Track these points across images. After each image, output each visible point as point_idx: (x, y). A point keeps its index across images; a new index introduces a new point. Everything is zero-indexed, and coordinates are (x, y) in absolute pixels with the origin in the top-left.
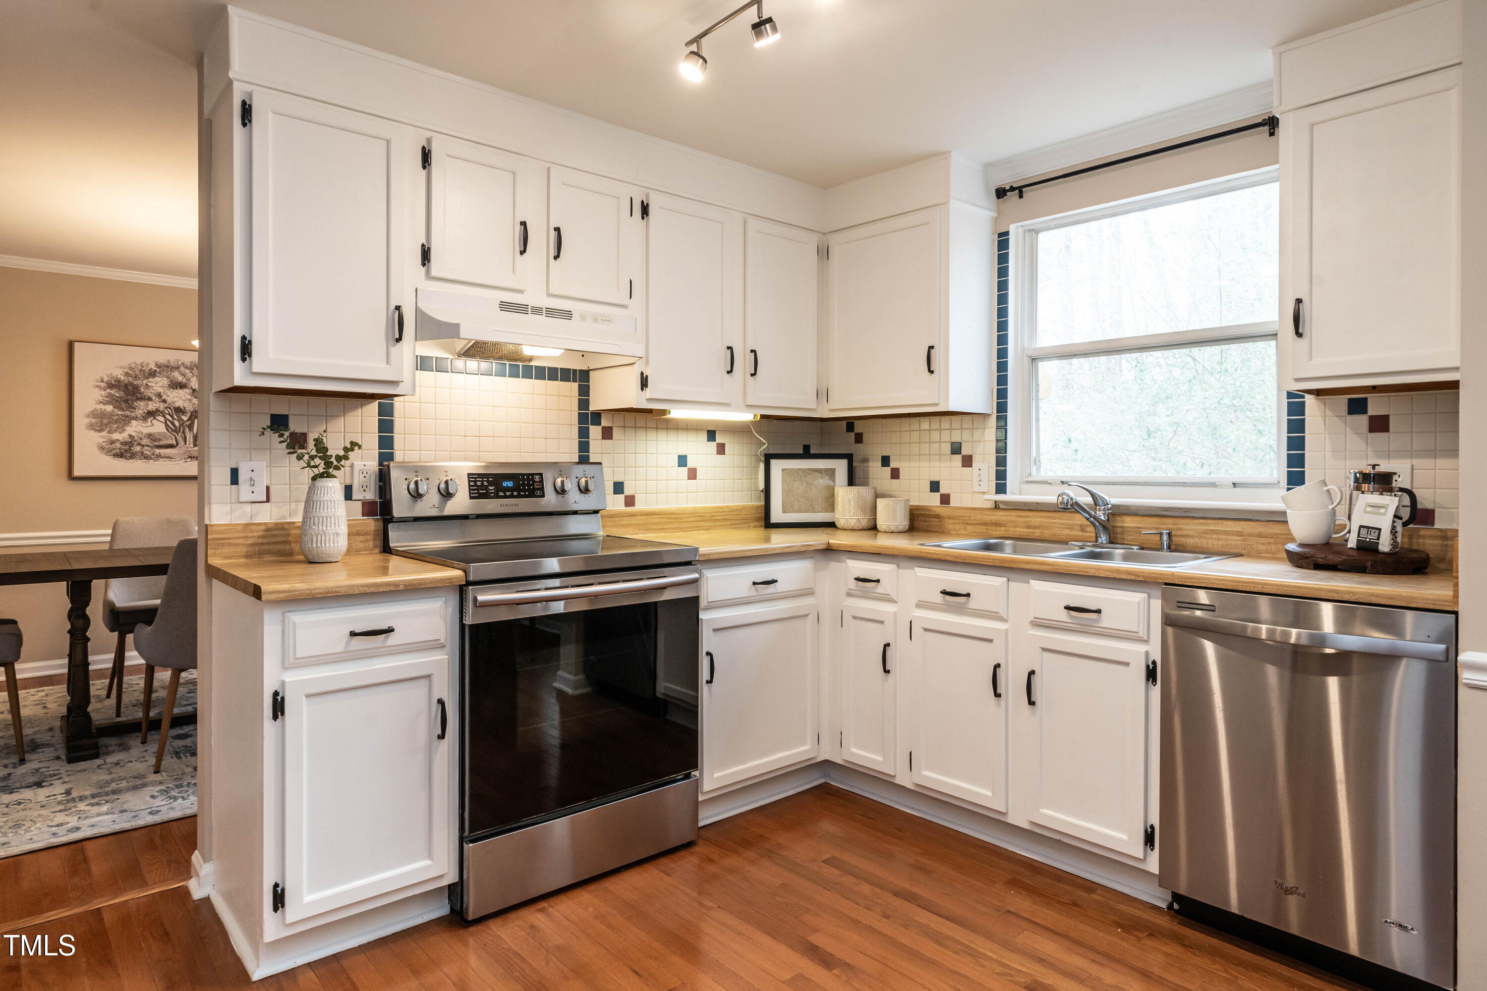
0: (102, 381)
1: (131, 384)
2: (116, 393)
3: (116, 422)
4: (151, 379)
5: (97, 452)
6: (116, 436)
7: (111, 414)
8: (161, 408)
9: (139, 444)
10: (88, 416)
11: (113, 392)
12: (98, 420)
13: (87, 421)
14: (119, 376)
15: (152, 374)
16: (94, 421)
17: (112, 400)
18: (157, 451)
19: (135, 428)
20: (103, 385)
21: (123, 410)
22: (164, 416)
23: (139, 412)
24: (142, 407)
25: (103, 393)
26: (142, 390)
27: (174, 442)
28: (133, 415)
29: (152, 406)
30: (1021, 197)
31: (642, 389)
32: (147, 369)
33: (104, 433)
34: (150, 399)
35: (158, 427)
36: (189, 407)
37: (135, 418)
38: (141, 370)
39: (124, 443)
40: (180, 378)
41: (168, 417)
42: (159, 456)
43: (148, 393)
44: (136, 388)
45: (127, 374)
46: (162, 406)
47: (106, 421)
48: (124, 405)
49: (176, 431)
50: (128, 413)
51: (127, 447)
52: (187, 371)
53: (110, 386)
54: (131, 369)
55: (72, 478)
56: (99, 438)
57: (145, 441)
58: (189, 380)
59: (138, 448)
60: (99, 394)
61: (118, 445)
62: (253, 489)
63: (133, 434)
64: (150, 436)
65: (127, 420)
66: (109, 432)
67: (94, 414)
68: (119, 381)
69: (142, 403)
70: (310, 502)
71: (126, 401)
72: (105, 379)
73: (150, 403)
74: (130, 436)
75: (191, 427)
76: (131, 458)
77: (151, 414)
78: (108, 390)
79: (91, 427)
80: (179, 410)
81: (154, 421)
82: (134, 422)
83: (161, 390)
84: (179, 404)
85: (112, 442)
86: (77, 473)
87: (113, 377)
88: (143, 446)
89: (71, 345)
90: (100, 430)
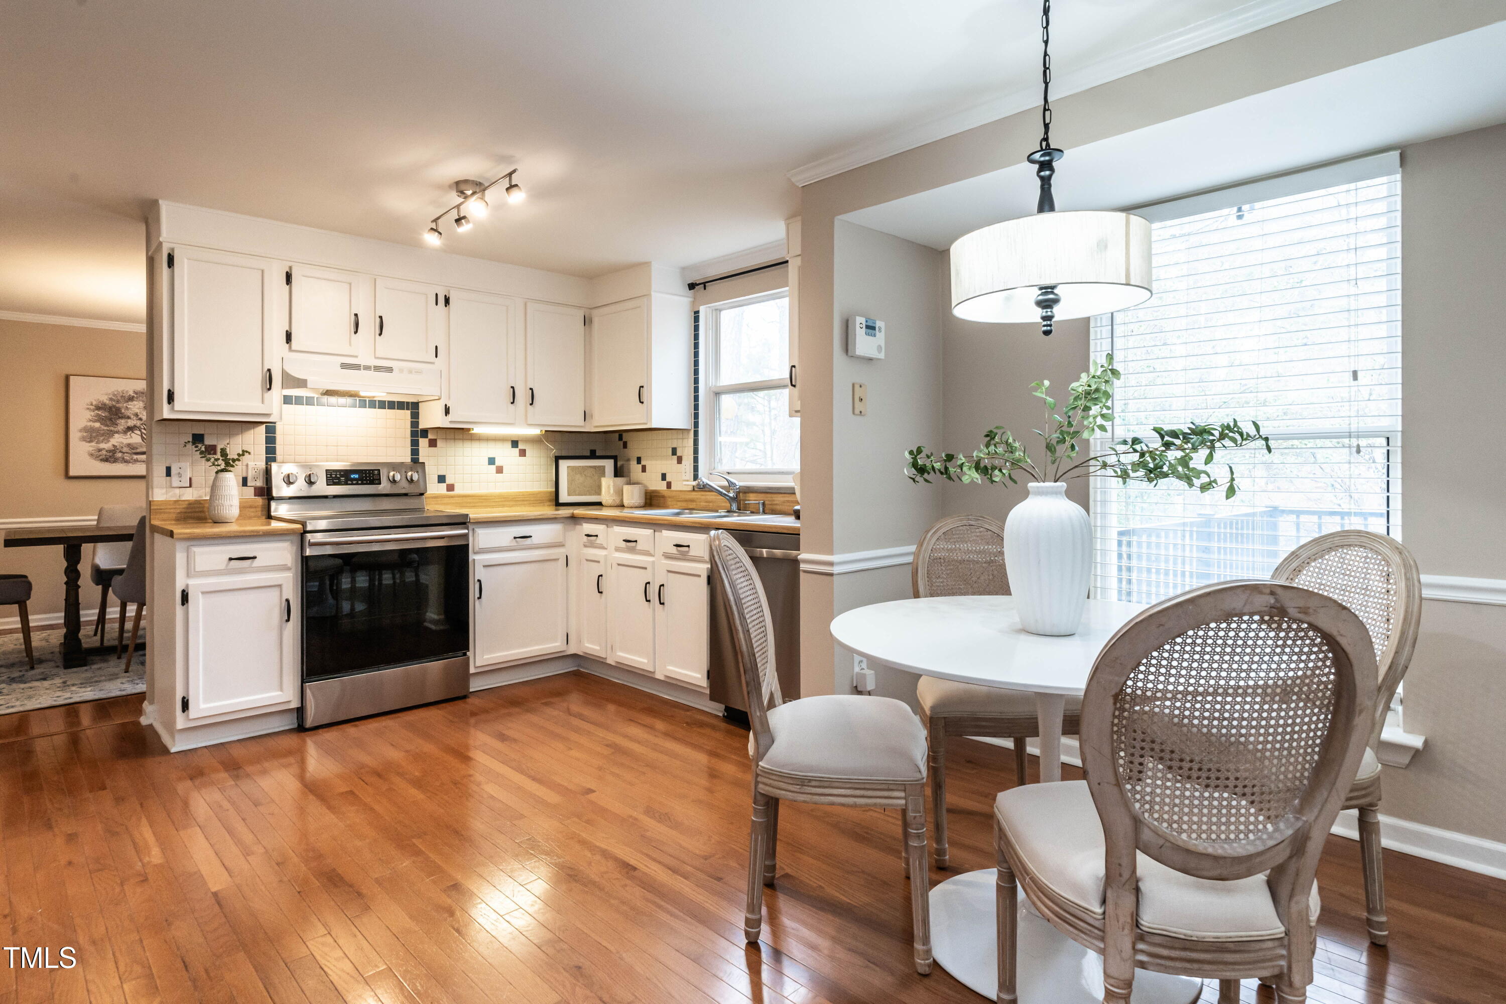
0: (92, 405)
1: (114, 406)
2: (103, 414)
3: (103, 435)
4: (130, 403)
5: (88, 457)
6: (102, 446)
7: (98, 430)
8: (138, 425)
9: (121, 452)
10: (80, 431)
11: (100, 413)
12: (89, 434)
13: (79, 434)
14: (105, 401)
15: (131, 399)
16: (85, 434)
17: (100, 419)
18: (135, 457)
19: (118, 440)
20: (92, 407)
21: (107, 426)
22: (140, 431)
23: (121, 428)
24: (122, 424)
25: (93, 413)
26: (123, 411)
28: (116, 429)
29: (131, 423)
30: (705, 289)
31: (446, 415)
32: (127, 395)
33: (93, 444)
34: (129, 418)
35: (135, 438)
37: (117, 432)
38: (122, 396)
39: (109, 451)
41: (143, 431)
42: (135, 461)
43: (128, 413)
44: (118, 410)
45: (111, 399)
46: (138, 423)
47: (94, 434)
48: (108, 423)
50: (112, 428)
51: (111, 454)
53: (98, 408)
54: (114, 395)
55: (68, 477)
56: (90, 447)
57: (125, 449)
59: (120, 455)
60: (89, 415)
61: (104, 452)
62: (180, 479)
63: (116, 444)
64: (129, 445)
65: (111, 434)
66: (97, 443)
67: (85, 429)
68: (105, 404)
69: (123, 421)
70: (214, 488)
71: (111, 419)
72: (94, 403)
73: (129, 420)
74: (114, 445)
76: (114, 462)
77: (130, 429)
78: (97, 412)
79: (83, 439)
81: (133, 435)
82: (116, 435)
83: (138, 411)
85: (100, 450)
86: (72, 473)
87: (100, 402)
88: (124, 453)
89: (67, 378)
90: (90, 442)
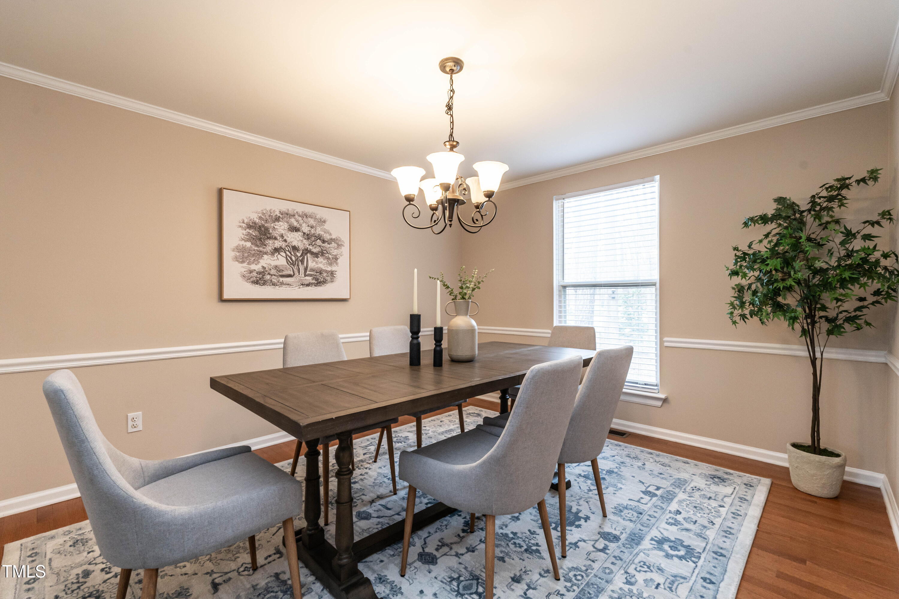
0: (243, 222)
1: (263, 226)
2: (254, 233)
3: (253, 255)
4: (276, 223)
5: (240, 279)
6: (253, 267)
7: (250, 249)
8: (283, 247)
9: (269, 274)
10: (233, 251)
11: (251, 231)
12: (241, 254)
13: (233, 254)
14: (255, 219)
15: (277, 219)
16: (238, 254)
17: (251, 238)
18: (281, 279)
19: (267, 261)
20: (244, 225)
21: (257, 246)
22: (285, 253)
23: (269, 249)
24: (271, 245)
25: (244, 232)
26: (271, 231)
27: (292, 273)
28: (265, 250)
29: (278, 244)
32: (273, 215)
33: (245, 265)
34: (276, 239)
35: (281, 260)
36: (301, 247)
37: (266, 253)
38: (270, 216)
39: (259, 273)
40: (295, 224)
41: (288, 253)
42: (282, 284)
43: (275, 234)
44: (267, 229)
45: (260, 218)
46: (284, 245)
47: (246, 255)
48: (258, 243)
49: (293, 264)
50: (261, 249)
51: (261, 276)
52: (300, 219)
53: (249, 227)
54: (263, 214)
55: (222, 300)
56: (242, 268)
57: (273, 272)
58: (301, 225)
59: (268, 277)
60: (241, 233)
61: (255, 274)
63: (265, 266)
64: (276, 267)
65: (261, 254)
66: (249, 264)
67: (241, 250)
68: (255, 223)
69: (270, 242)
71: (260, 239)
72: (246, 221)
73: (276, 241)
74: (263, 267)
75: (302, 261)
76: (264, 284)
77: (277, 250)
78: (248, 230)
79: (236, 259)
80: (295, 248)
81: (279, 256)
82: (265, 256)
83: (283, 232)
84: (295, 243)
85: (251, 272)
86: (226, 296)
87: (251, 220)
88: (272, 275)
89: (220, 192)
90: (243, 262)
